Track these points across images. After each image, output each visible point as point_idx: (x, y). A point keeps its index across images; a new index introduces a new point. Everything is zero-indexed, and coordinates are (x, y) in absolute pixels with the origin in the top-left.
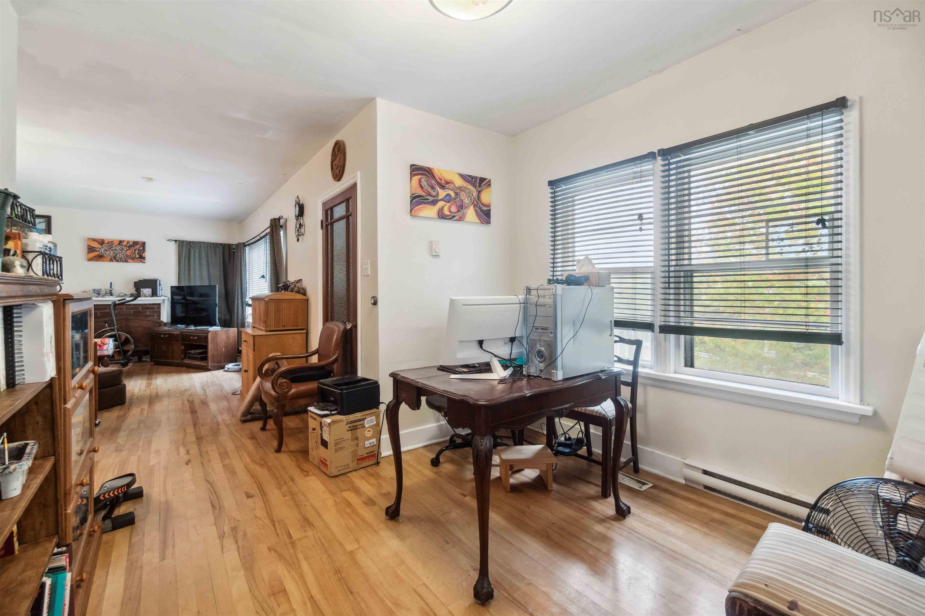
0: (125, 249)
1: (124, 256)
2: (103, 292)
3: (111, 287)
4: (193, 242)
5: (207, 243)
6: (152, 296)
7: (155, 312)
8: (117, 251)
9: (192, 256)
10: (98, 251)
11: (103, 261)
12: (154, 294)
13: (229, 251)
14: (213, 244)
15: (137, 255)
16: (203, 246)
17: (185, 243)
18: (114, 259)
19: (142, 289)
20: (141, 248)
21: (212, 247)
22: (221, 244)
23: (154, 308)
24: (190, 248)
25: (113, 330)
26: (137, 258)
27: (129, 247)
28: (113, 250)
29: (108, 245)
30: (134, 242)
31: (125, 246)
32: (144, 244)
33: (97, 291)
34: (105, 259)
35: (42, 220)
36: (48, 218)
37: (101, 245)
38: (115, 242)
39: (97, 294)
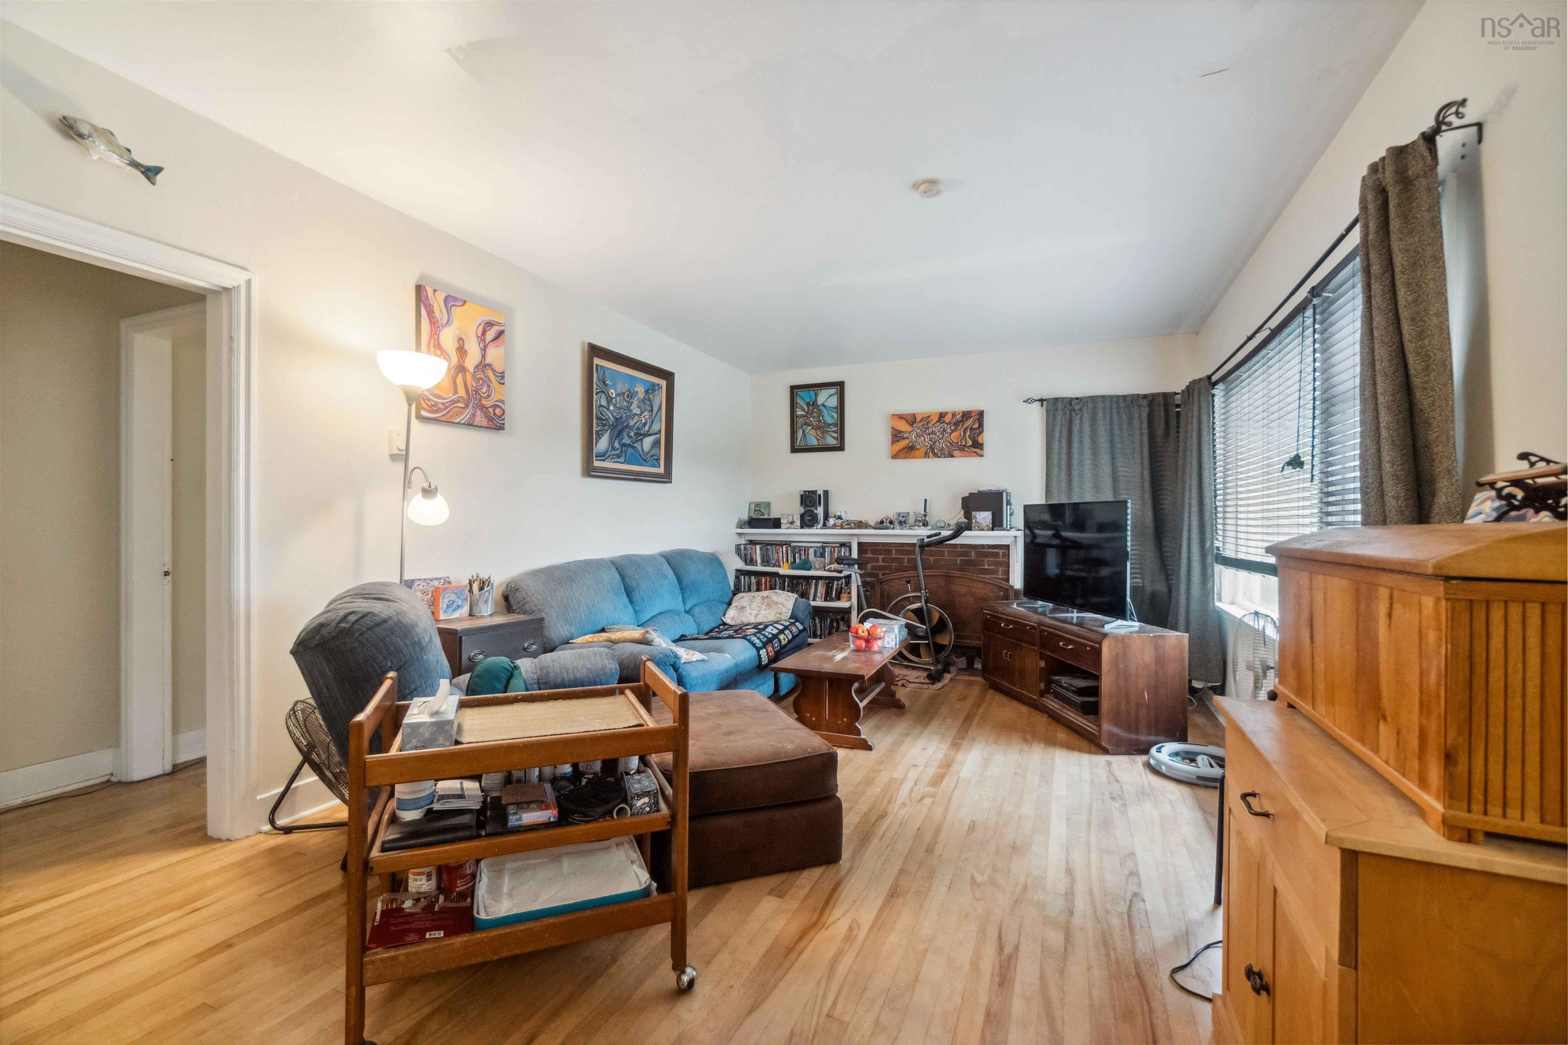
0: (949, 431)
1: (946, 445)
2: (911, 520)
3: (924, 510)
4: (1077, 399)
5: (1111, 397)
6: (993, 529)
7: (1000, 564)
8: (936, 434)
9: (1076, 433)
10: (907, 438)
11: (913, 458)
12: (997, 523)
13: (1166, 410)
14: (1125, 397)
15: (969, 440)
16: (1100, 405)
17: (1059, 402)
18: (932, 452)
19: (973, 513)
20: (976, 426)
21: (1122, 404)
22: (1145, 396)
23: (997, 555)
24: (1070, 414)
25: (918, 599)
26: (968, 447)
27: (954, 424)
28: (929, 434)
29: (922, 423)
30: (963, 412)
31: (948, 424)
32: (981, 414)
33: (903, 517)
34: (917, 453)
35: (833, 391)
36: (840, 386)
37: (912, 425)
38: (932, 417)
39: (902, 523)
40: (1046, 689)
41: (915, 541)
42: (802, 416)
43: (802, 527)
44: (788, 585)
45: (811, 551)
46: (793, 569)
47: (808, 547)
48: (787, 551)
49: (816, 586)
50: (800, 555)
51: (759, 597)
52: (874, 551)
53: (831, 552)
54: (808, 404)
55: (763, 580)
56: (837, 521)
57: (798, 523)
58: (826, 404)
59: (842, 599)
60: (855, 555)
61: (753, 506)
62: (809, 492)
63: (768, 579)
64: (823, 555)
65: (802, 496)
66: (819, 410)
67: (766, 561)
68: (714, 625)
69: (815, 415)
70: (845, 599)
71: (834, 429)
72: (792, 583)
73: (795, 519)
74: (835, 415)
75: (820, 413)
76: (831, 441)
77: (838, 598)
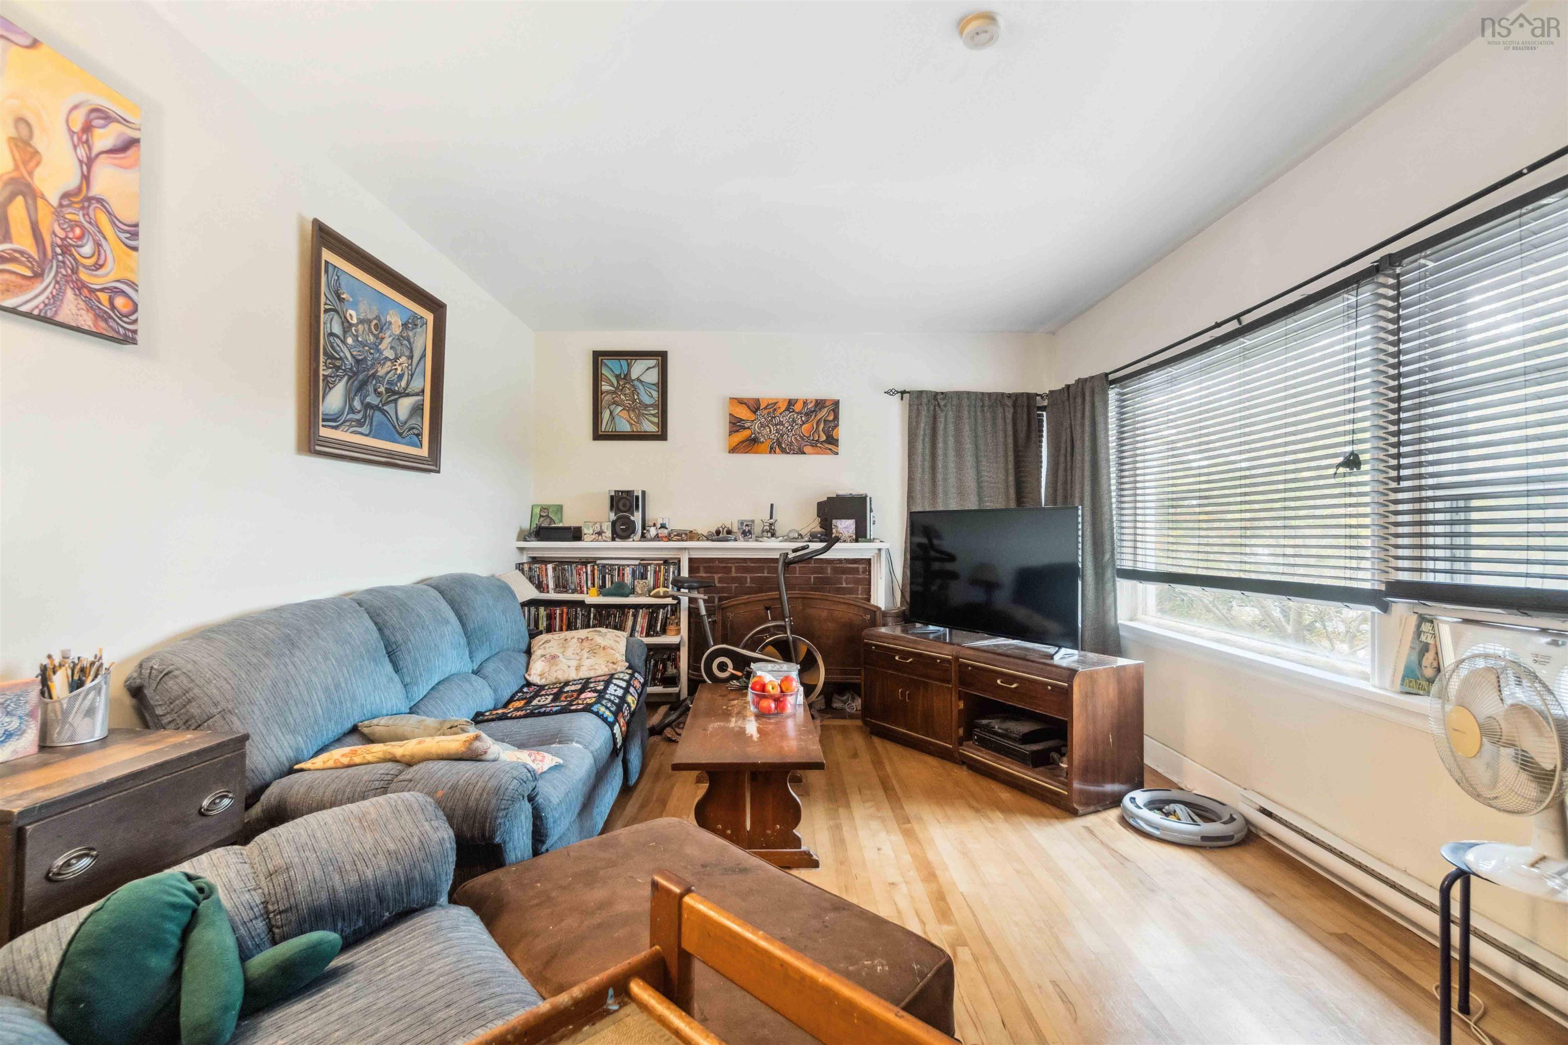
0: (799, 422)
1: (795, 438)
2: (757, 529)
3: (771, 518)
4: (942, 393)
5: (976, 394)
6: (857, 541)
7: (858, 582)
8: (783, 425)
9: (941, 433)
10: (748, 428)
11: (756, 452)
12: (861, 534)
13: (1029, 414)
14: (990, 394)
15: (822, 434)
16: (965, 402)
17: (924, 395)
18: (779, 447)
19: (834, 521)
20: (831, 418)
21: (987, 403)
22: (1009, 396)
23: (856, 571)
24: (935, 409)
25: (782, 629)
26: (822, 443)
27: (807, 414)
28: (776, 425)
29: (766, 411)
30: (817, 400)
31: (798, 413)
32: (836, 404)
33: (747, 525)
34: (762, 446)
35: (652, 362)
36: (661, 357)
37: (755, 412)
38: (780, 404)
39: (746, 534)
40: (968, 736)
41: (776, 555)
42: (608, 392)
43: (613, 539)
44: (595, 618)
45: (628, 571)
46: (605, 595)
47: (623, 565)
48: (593, 571)
49: (635, 616)
50: (612, 576)
51: (575, 640)
52: (708, 570)
53: (655, 572)
54: (618, 377)
55: (558, 612)
56: (660, 531)
57: (608, 534)
58: (641, 378)
59: (668, 631)
60: (685, 573)
61: (537, 510)
62: (622, 492)
63: (565, 610)
64: (644, 576)
65: (612, 497)
66: (633, 386)
67: (561, 586)
68: (516, 688)
69: (628, 391)
70: (673, 633)
71: (653, 412)
72: (601, 615)
73: (604, 528)
74: (655, 394)
75: (635, 390)
76: (649, 427)
77: (664, 631)
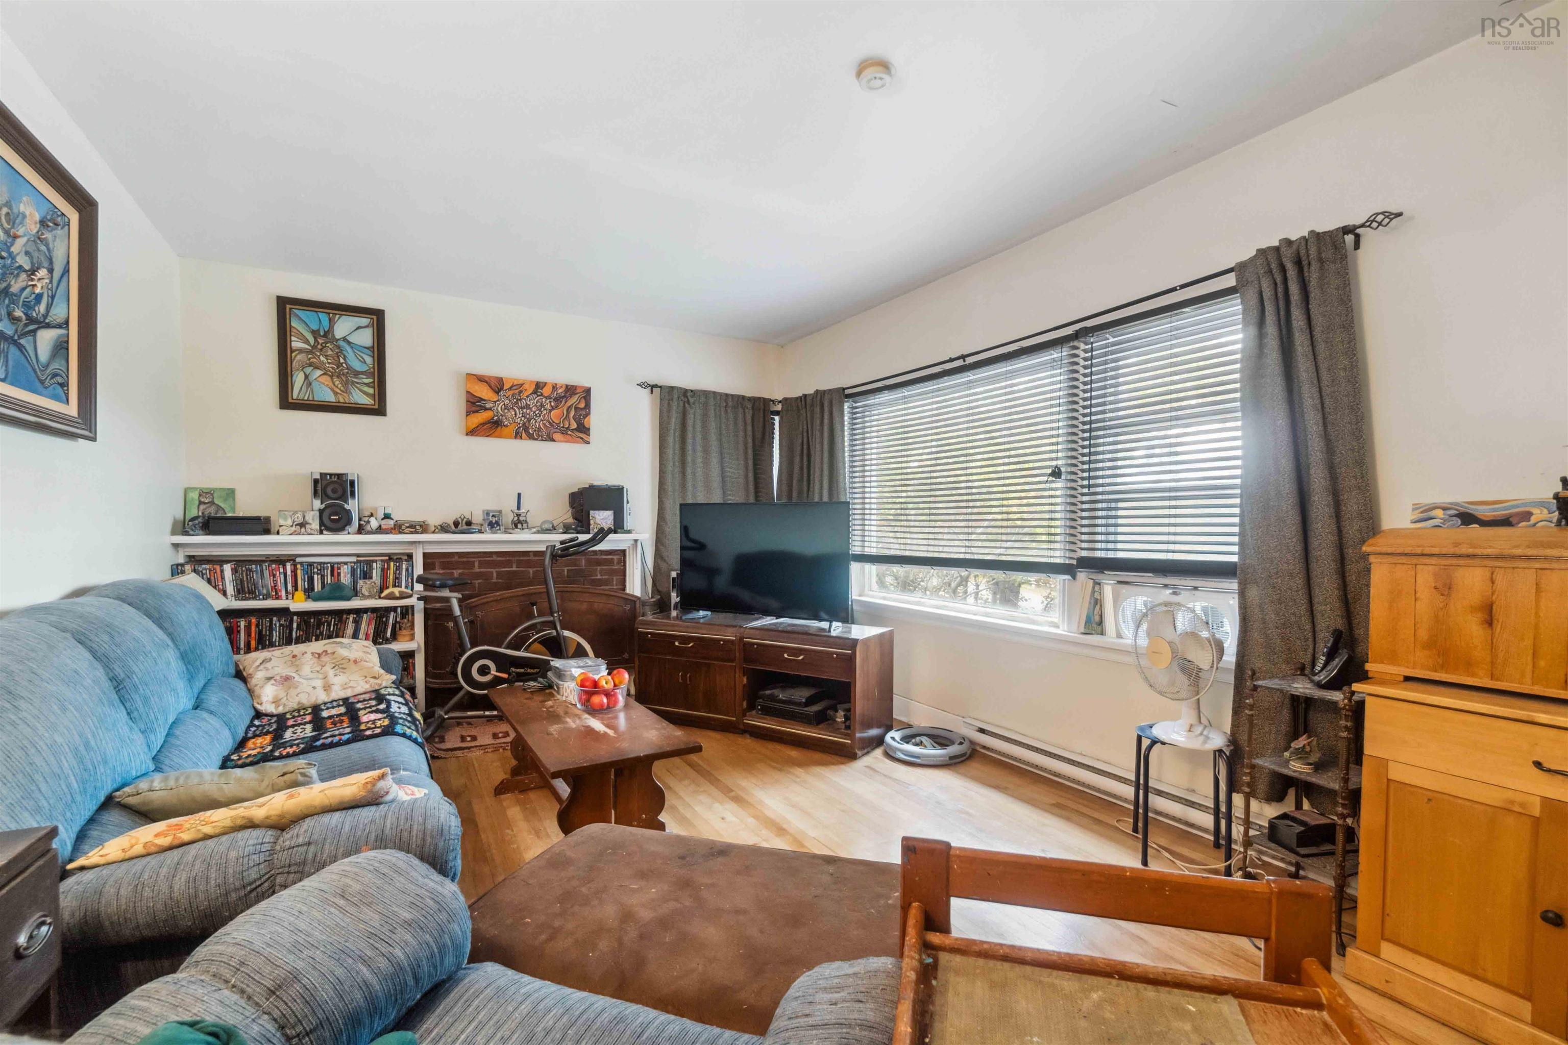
0: (548, 407)
1: (544, 424)
2: (505, 520)
3: (519, 508)
4: (692, 391)
5: (721, 394)
6: (614, 531)
7: (613, 572)
8: (530, 409)
9: (690, 428)
10: (490, 409)
11: (500, 436)
12: (618, 525)
14: (733, 396)
15: (572, 421)
16: (712, 402)
17: (676, 391)
18: (524, 432)
19: (592, 512)
20: (582, 405)
21: (730, 404)
22: (749, 399)
23: (610, 562)
24: (685, 405)
25: (551, 625)
26: (573, 430)
27: (556, 400)
28: (522, 408)
29: (511, 393)
30: (567, 386)
31: (546, 397)
32: (588, 391)
33: (493, 516)
34: (505, 431)
35: (364, 321)
36: (377, 317)
37: (497, 393)
38: (526, 386)
39: (494, 524)
40: (751, 707)
41: (542, 548)
42: (301, 351)
43: (321, 532)
45: (345, 571)
46: (316, 599)
47: (338, 563)
48: (294, 572)
49: (357, 623)
50: (323, 577)
51: (309, 656)
52: (444, 566)
53: (383, 570)
54: (315, 333)
55: (243, 624)
56: (383, 522)
57: (316, 525)
58: (350, 339)
59: (399, 638)
60: (419, 570)
61: (194, 495)
62: (331, 475)
63: (254, 620)
64: (367, 575)
65: (316, 482)
66: (338, 347)
67: (242, 592)
69: (330, 352)
70: (407, 638)
71: (367, 381)
73: (309, 518)
74: (369, 360)
75: (340, 352)
76: (361, 398)
77: (394, 637)
